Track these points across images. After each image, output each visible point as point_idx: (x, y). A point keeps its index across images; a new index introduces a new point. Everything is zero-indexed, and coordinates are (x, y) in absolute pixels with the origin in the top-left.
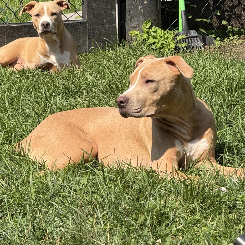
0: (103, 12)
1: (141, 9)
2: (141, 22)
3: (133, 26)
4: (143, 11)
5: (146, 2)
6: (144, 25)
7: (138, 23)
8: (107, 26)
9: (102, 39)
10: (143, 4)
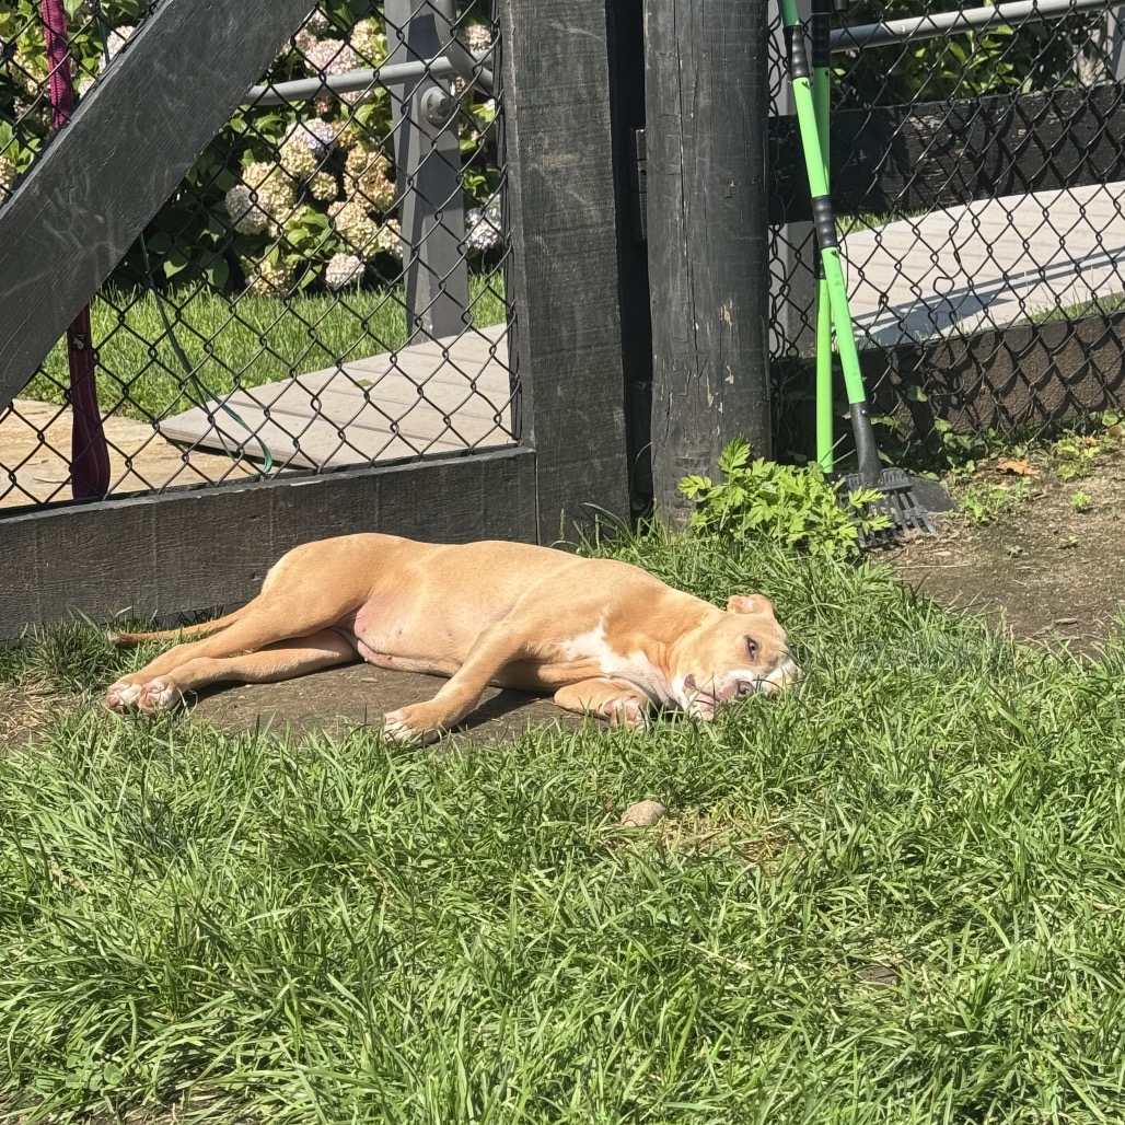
0: (586, 418)
1: (717, 401)
2: (716, 445)
3: (686, 461)
4: (721, 410)
5: (730, 379)
6: (726, 455)
7: (704, 450)
8: (596, 462)
9: (584, 508)
10: (721, 383)
